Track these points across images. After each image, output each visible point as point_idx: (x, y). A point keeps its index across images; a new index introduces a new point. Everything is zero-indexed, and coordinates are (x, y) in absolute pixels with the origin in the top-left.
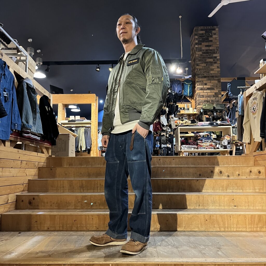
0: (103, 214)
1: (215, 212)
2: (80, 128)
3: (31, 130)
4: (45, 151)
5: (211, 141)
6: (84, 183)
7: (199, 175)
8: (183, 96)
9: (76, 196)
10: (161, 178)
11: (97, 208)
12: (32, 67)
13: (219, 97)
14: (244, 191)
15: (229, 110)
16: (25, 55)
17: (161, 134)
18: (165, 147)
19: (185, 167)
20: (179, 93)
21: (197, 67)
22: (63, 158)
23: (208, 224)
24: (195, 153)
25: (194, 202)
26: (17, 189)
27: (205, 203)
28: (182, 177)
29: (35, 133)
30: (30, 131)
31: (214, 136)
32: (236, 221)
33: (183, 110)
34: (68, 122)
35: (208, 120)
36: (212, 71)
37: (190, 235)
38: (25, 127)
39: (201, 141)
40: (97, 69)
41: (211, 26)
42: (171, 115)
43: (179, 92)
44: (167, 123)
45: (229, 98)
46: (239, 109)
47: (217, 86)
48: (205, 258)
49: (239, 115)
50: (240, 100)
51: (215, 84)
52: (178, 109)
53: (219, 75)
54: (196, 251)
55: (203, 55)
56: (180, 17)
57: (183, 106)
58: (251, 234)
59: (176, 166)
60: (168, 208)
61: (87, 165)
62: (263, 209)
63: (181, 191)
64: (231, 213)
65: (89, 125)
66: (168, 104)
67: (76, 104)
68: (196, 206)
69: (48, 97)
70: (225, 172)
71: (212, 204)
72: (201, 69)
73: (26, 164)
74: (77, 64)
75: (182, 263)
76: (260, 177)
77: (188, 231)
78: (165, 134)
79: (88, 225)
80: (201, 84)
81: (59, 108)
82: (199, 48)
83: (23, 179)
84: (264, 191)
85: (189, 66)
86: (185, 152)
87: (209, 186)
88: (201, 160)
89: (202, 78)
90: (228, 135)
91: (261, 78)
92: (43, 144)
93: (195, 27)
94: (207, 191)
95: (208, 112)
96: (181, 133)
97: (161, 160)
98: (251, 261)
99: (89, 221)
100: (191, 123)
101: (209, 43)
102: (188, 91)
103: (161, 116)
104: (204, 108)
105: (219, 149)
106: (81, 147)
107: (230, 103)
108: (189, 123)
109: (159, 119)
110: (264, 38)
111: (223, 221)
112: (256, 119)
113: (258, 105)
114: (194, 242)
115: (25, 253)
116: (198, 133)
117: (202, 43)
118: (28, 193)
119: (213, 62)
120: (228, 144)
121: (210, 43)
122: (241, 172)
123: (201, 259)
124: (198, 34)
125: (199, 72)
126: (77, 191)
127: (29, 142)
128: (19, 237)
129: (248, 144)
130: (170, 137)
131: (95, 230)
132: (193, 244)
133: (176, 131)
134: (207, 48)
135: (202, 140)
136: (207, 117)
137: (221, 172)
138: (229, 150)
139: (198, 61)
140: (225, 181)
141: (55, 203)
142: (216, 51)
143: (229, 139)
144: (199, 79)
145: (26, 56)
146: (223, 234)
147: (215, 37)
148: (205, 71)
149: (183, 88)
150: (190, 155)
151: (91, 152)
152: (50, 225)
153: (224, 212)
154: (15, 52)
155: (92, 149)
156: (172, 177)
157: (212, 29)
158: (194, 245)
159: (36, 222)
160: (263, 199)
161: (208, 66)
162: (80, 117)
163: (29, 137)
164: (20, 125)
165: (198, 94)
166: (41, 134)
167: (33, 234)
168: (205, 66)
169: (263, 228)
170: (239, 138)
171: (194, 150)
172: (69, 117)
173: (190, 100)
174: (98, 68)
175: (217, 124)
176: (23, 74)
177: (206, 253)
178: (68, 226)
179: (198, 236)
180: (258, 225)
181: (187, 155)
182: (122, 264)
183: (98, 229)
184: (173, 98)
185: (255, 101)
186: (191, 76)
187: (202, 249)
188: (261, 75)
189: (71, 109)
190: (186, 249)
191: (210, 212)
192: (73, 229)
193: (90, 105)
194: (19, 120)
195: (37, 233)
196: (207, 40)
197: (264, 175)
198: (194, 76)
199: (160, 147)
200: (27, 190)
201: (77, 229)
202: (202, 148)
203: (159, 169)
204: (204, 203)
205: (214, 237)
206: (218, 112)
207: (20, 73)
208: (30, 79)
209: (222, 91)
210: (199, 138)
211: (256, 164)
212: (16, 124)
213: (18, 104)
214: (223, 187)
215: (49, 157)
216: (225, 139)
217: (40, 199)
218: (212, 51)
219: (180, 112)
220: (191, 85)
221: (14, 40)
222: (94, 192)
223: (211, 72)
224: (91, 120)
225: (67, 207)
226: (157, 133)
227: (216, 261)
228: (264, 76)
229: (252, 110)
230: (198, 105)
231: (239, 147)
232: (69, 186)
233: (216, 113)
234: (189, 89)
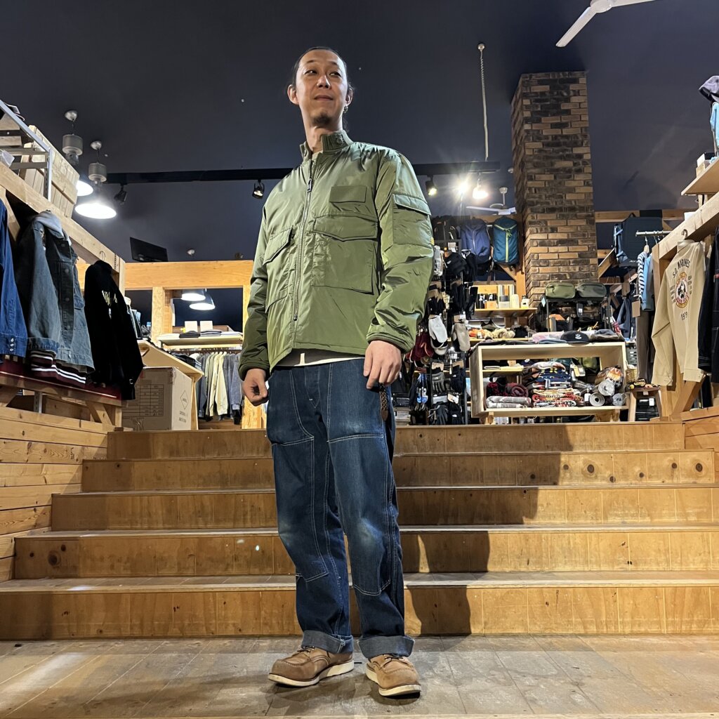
0: (256, 589)
1: (571, 579)
2: (213, 353)
3: (54, 355)
4: (104, 415)
5: (567, 385)
6: (208, 504)
7: (529, 477)
8: (493, 263)
9: (182, 539)
11: (239, 572)
12: (68, 186)
13: (591, 263)
14: (656, 520)
15: (621, 301)
16: (44, 151)
17: (430, 366)
18: (442, 403)
19: (491, 455)
20: (482, 254)
21: (530, 183)
22: (154, 434)
23: (550, 615)
24: (526, 419)
25: (514, 551)
26: (16, 522)
27: (544, 554)
28: (483, 482)
29: (72, 364)
30: (52, 359)
31: (578, 371)
32: (629, 604)
33: (493, 300)
34: (179, 339)
35: (560, 326)
36: (570, 192)
37: (500, 648)
38: (38, 347)
39: (540, 386)
40: (255, 193)
41: (567, 73)
42: (459, 314)
43: (482, 251)
44: (447, 336)
45: (618, 267)
46: (641, 293)
47: (584, 235)
48: (534, 713)
49: (641, 308)
50: (643, 269)
51: (579, 229)
52: (479, 298)
53: (589, 204)
54: (511, 694)
55: (546, 151)
56: (479, 48)
57: (492, 291)
58: (673, 640)
60: (442, 570)
61: (219, 455)
62: (707, 571)
63: (479, 522)
64: (615, 582)
65: (237, 347)
66: (448, 284)
67: (204, 290)
68: (520, 565)
69: (112, 265)
70: (602, 468)
71: (565, 557)
72: (539, 189)
73: (45, 451)
74: (201, 180)
76: (701, 481)
77: (496, 636)
78: (441, 366)
79: (214, 621)
80: (541, 230)
81: (156, 301)
82: (535, 130)
83: (36, 494)
84: (713, 519)
85: (507, 181)
86: (497, 414)
87: (557, 508)
88: (537, 437)
89: (543, 212)
90: (616, 367)
91: (700, 204)
92: (98, 397)
93: (523, 75)
94: (552, 521)
95: (562, 307)
96: (485, 363)
97: (426, 438)
99: (215, 610)
100: (515, 337)
101: (562, 117)
102: (505, 249)
103: (431, 316)
104: (550, 296)
105: (591, 405)
106: (215, 405)
107: (622, 281)
108: (511, 335)
109: (426, 325)
110: (706, 95)
111: (593, 607)
112: (686, 319)
113: (692, 280)
114: (507, 667)
115: (21, 704)
116: (533, 361)
117: (543, 118)
118: (52, 533)
119: (573, 169)
120: (616, 393)
121: (565, 119)
122: (646, 467)
123: (521, 716)
124: (531, 93)
125: (536, 198)
126: (188, 525)
127: (52, 389)
128: (14, 658)
129: (666, 388)
130: (455, 376)
131: (233, 634)
132: (505, 673)
133: (474, 358)
134: (557, 132)
135: (544, 382)
136: (557, 319)
137: (591, 469)
138: (617, 407)
139: (531, 168)
140: (601, 492)
141: (124, 559)
142: (580, 139)
143: (618, 378)
144: (535, 215)
145: (46, 153)
146: (593, 644)
147: (578, 100)
148: (550, 193)
149: (492, 242)
151: (244, 420)
152: (106, 623)
153: (598, 579)
154: (17, 141)
155: (245, 411)
156: (456, 482)
157: (567, 79)
158: (507, 675)
159: (65, 613)
160: (708, 543)
161: (558, 180)
162: (214, 325)
163: (52, 376)
164: (23, 342)
165: (533, 256)
166: (89, 368)
167: (55, 647)
168: (552, 181)
169: (706, 626)
171: (523, 409)
172: (184, 325)
173: (511, 274)
174: (259, 189)
175: (584, 336)
176: (35, 201)
177: (537, 698)
178: (157, 623)
179: (521, 648)
180: (693, 617)
181: (504, 423)
183: (240, 630)
184: (463, 268)
185: (683, 269)
186: (513, 210)
187: (529, 686)
188: (700, 197)
189: (191, 303)
190: (481, 688)
191: (557, 579)
192: (169, 634)
193: (239, 292)
194: (20, 327)
195: (66, 646)
196: (555, 111)
197: (713, 474)
198: (522, 208)
199: (429, 403)
200: (48, 523)
201: (182, 632)
202: (543, 404)
203: (419, 461)
204: (541, 556)
205: (567, 652)
206: (589, 306)
207: (27, 198)
208: (56, 215)
209: (598, 248)
210: (535, 376)
211: (689, 443)
212: (12, 340)
213: (17, 285)
214: (596, 510)
215: (115, 431)
216: (608, 379)
217: (80, 548)
218: (570, 140)
219: (483, 307)
220: (512, 232)
221: (10, 108)
222: (234, 529)
223: (569, 197)
225: (158, 570)
226: (420, 365)
228: (708, 200)
229: (677, 294)
230: (535, 286)
231: (646, 400)
232: (164, 512)
233: (584, 309)
234: (509, 244)
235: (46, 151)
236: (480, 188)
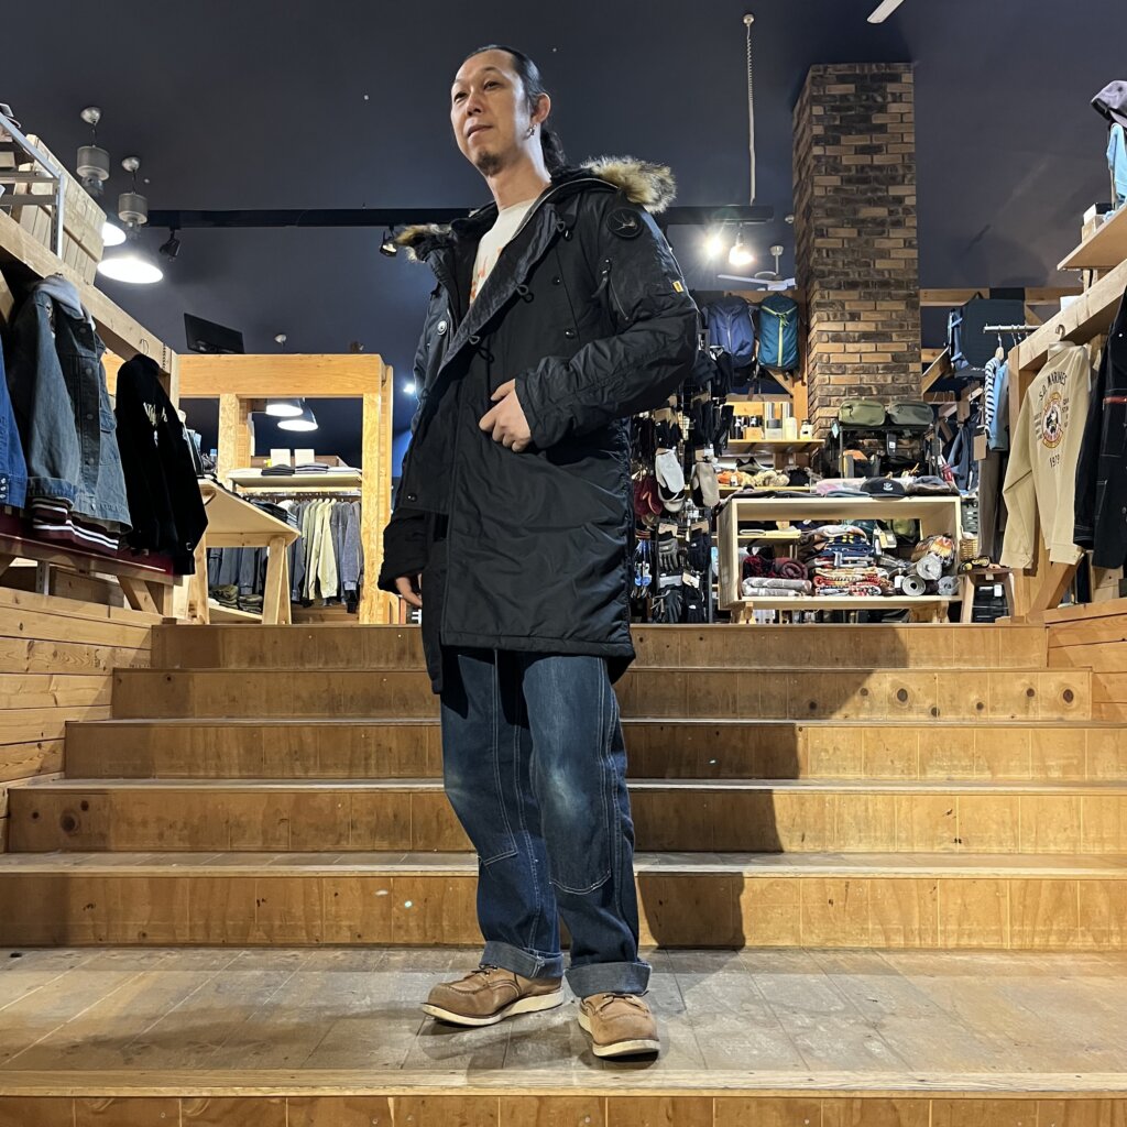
0: (384, 874)
1: (868, 865)
2: (315, 500)
3: (70, 506)
4: (146, 599)
5: (869, 562)
6: (310, 740)
7: (807, 706)
8: (758, 367)
9: (270, 794)
10: (645, 717)
11: (358, 847)
12: (88, 232)
13: (911, 370)
14: (1000, 776)
15: (955, 431)
16: (51, 176)
17: (656, 528)
18: (673, 587)
19: (750, 672)
20: (741, 353)
21: (819, 240)
22: (224, 629)
23: (835, 918)
24: (803, 613)
25: (782, 822)
26: (11, 765)
27: (828, 827)
28: (735, 714)
29: (97, 519)
30: (66, 511)
31: (885, 540)
32: (955, 904)
33: (757, 426)
34: (261, 476)
35: (860, 469)
36: (882, 257)
37: (757, 968)
38: (44, 492)
39: (827, 562)
40: (385, 247)
41: (883, 64)
42: (703, 449)
43: (741, 348)
44: (683, 481)
45: (953, 377)
46: (989, 423)
47: (901, 326)
48: (809, 1070)
49: (988, 447)
50: (993, 385)
51: (894, 315)
52: (735, 422)
53: (911, 277)
54: (775, 1040)
55: (845, 191)
56: (745, 21)
57: (755, 411)
58: (1019, 960)
59: (713, 665)
61: (326, 663)
62: (1075, 855)
63: (730, 775)
64: (934, 871)
65: (352, 491)
66: (687, 399)
67: (301, 399)
68: (790, 842)
69: (159, 362)
70: (921, 694)
71: (860, 831)
72: (834, 251)
73: (55, 655)
74: (300, 225)
75: (706, 1093)
76: (1070, 717)
77: (751, 949)
78: (674, 529)
79: (318, 922)
80: (835, 316)
81: (225, 416)
82: (830, 156)
83: (40, 721)
84: (1086, 776)
85: (784, 236)
86: (758, 605)
87: (849, 755)
88: (820, 644)
89: (839, 288)
90: (945, 535)
91: (1086, 285)
92: (137, 570)
93: (814, 67)
94: (842, 776)
95: (863, 438)
96: (742, 525)
97: (649, 642)
98: (1008, 1087)
99: (321, 905)
100: (788, 485)
101: (874, 136)
102: (777, 346)
103: (659, 451)
104: (846, 421)
105: (905, 594)
106: (318, 582)
107: (958, 399)
108: (782, 482)
109: (652, 464)
110: (1102, 111)
111: (900, 907)
112: (1058, 466)
113: (1068, 404)
114: (768, 998)
115: (23, 1048)
116: (816, 524)
117: (843, 138)
118: (61, 781)
119: (888, 220)
120: (943, 575)
121: (877, 139)
122: (988, 694)
123: (790, 1073)
124: (825, 95)
125: (826, 264)
126: (278, 774)
127: (65, 557)
129: (1022, 573)
130: (695, 544)
131: (348, 941)
132: (766, 1007)
133: (724, 518)
134: (865, 160)
135: (832, 558)
136: (856, 458)
137: (903, 695)
138: (945, 598)
139: (822, 217)
140: (918, 732)
141: (180, 825)
142: (901, 172)
143: (947, 552)
144: (826, 292)
145: (55, 180)
146: (899, 963)
147: (900, 110)
148: (850, 258)
149: (758, 333)
150: (781, 620)
151: (363, 606)
152: (153, 923)
153: (908, 865)
154: (8, 159)
155: (364, 592)
156: (692, 714)
157: (884, 74)
158: (768, 1010)
159: (88, 906)
160: (1078, 813)
161: (864, 237)
162: (316, 454)
163: (66, 537)
164: (21, 484)
165: (821, 358)
166: (123, 526)
167: (73, 958)
168: (854, 239)
169: (1071, 938)
170: (988, 549)
171: (799, 599)
172: (268, 455)
173: (786, 385)
174: (391, 241)
175: (897, 486)
176: (37, 258)
177: (814, 1046)
178: (231, 923)
179: (789, 969)
180: (1052, 925)
181: (767, 621)
182: (440, 1100)
183: (359, 936)
184: (712, 375)
185: (1056, 388)
186: (792, 282)
187: (800, 1027)
188: (1086, 273)
189: (279, 419)
190: (729, 1030)
191: (847, 865)
192: (250, 940)
193: (356, 404)
194: (15, 460)
196: (862, 126)
197: (1089, 707)
198: (806, 279)
199: (653, 587)
200: (59, 766)
201: (269, 936)
202: (830, 590)
203: (637, 679)
204: (824, 828)
205: (860, 976)
206: (906, 438)
207: (25, 253)
208: (71, 281)
209: (923, 347)
210: (819, 547)
211: (1055, 658)
212: (3, 481)
213: (10, 392)
214: (909, 759)
215: (163, 623)
216: (932, 554)
217: (111, 806)
218: (885, 172)
219: (741, 437)
220: (789, 319)
222: (349, 779)
223: (880, 264)
224: (359, 466)
225: (231, 841)
227: (854, 1086)
228: (1099, 278)
229: (1045, 426)
230: (821, 406)
231: (990, 588)
232: (242, 751)
233: (898, 443)
234: (784, 338)
235: (55, 178)
236: (741, 248)
